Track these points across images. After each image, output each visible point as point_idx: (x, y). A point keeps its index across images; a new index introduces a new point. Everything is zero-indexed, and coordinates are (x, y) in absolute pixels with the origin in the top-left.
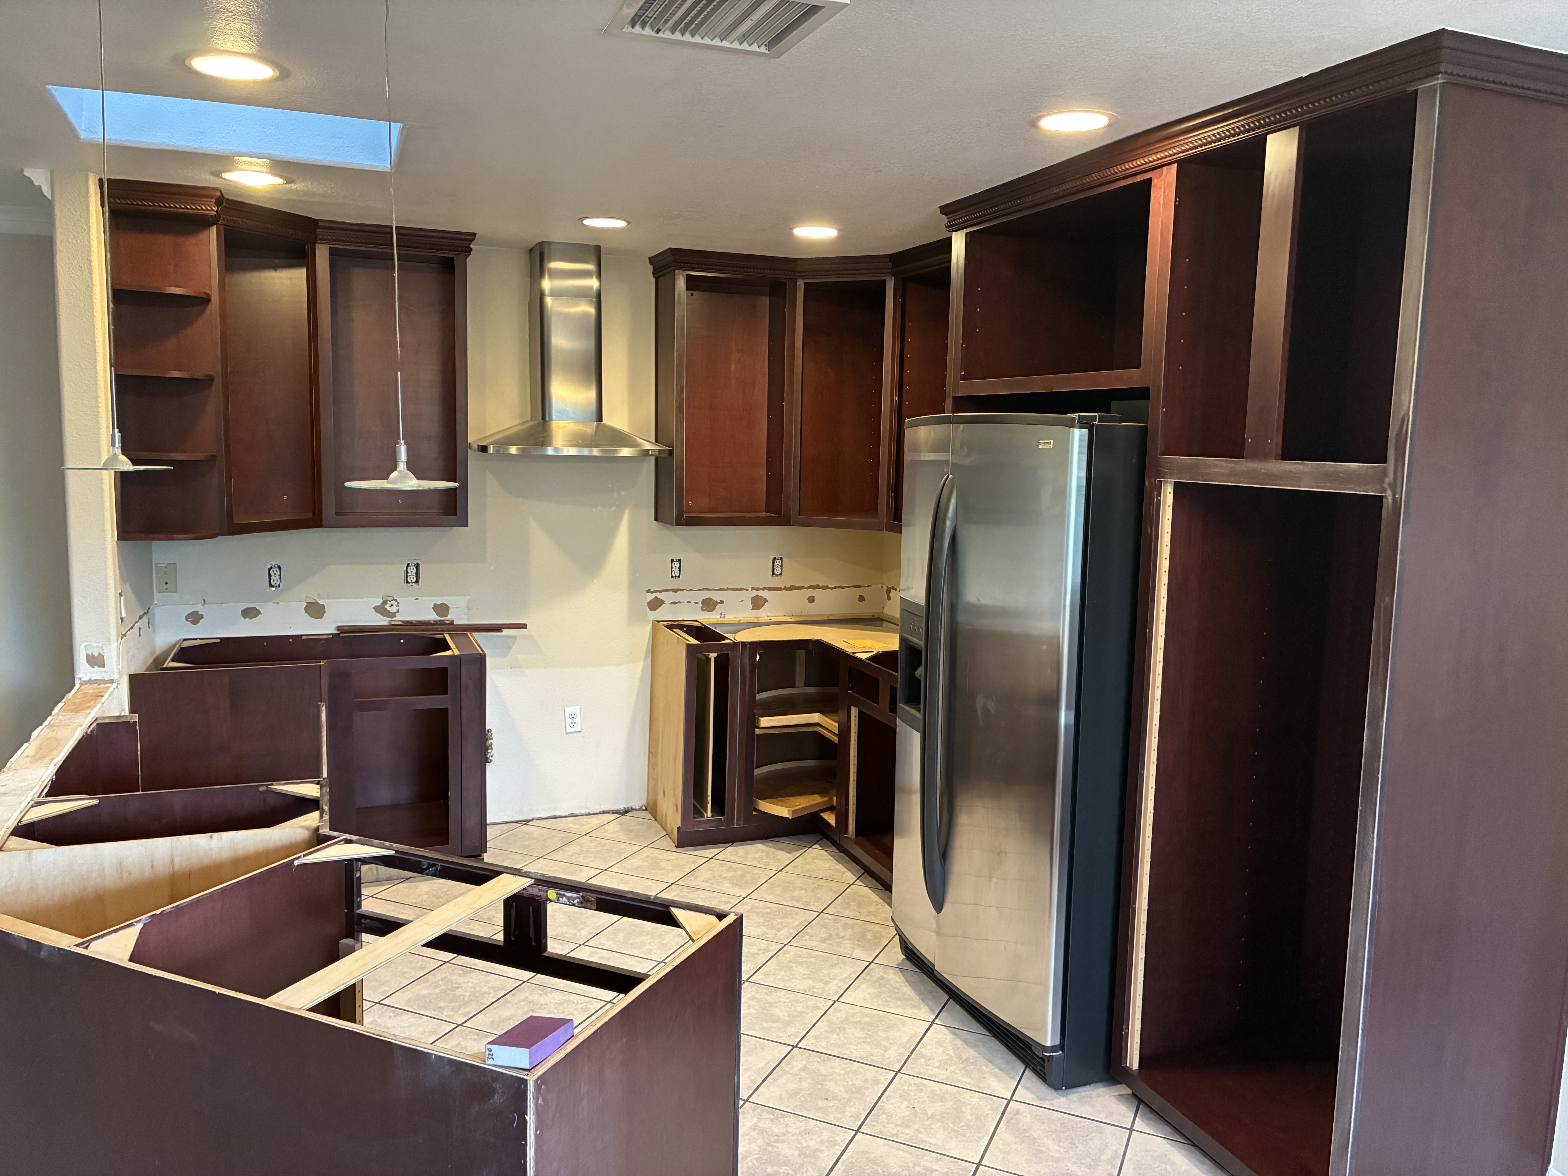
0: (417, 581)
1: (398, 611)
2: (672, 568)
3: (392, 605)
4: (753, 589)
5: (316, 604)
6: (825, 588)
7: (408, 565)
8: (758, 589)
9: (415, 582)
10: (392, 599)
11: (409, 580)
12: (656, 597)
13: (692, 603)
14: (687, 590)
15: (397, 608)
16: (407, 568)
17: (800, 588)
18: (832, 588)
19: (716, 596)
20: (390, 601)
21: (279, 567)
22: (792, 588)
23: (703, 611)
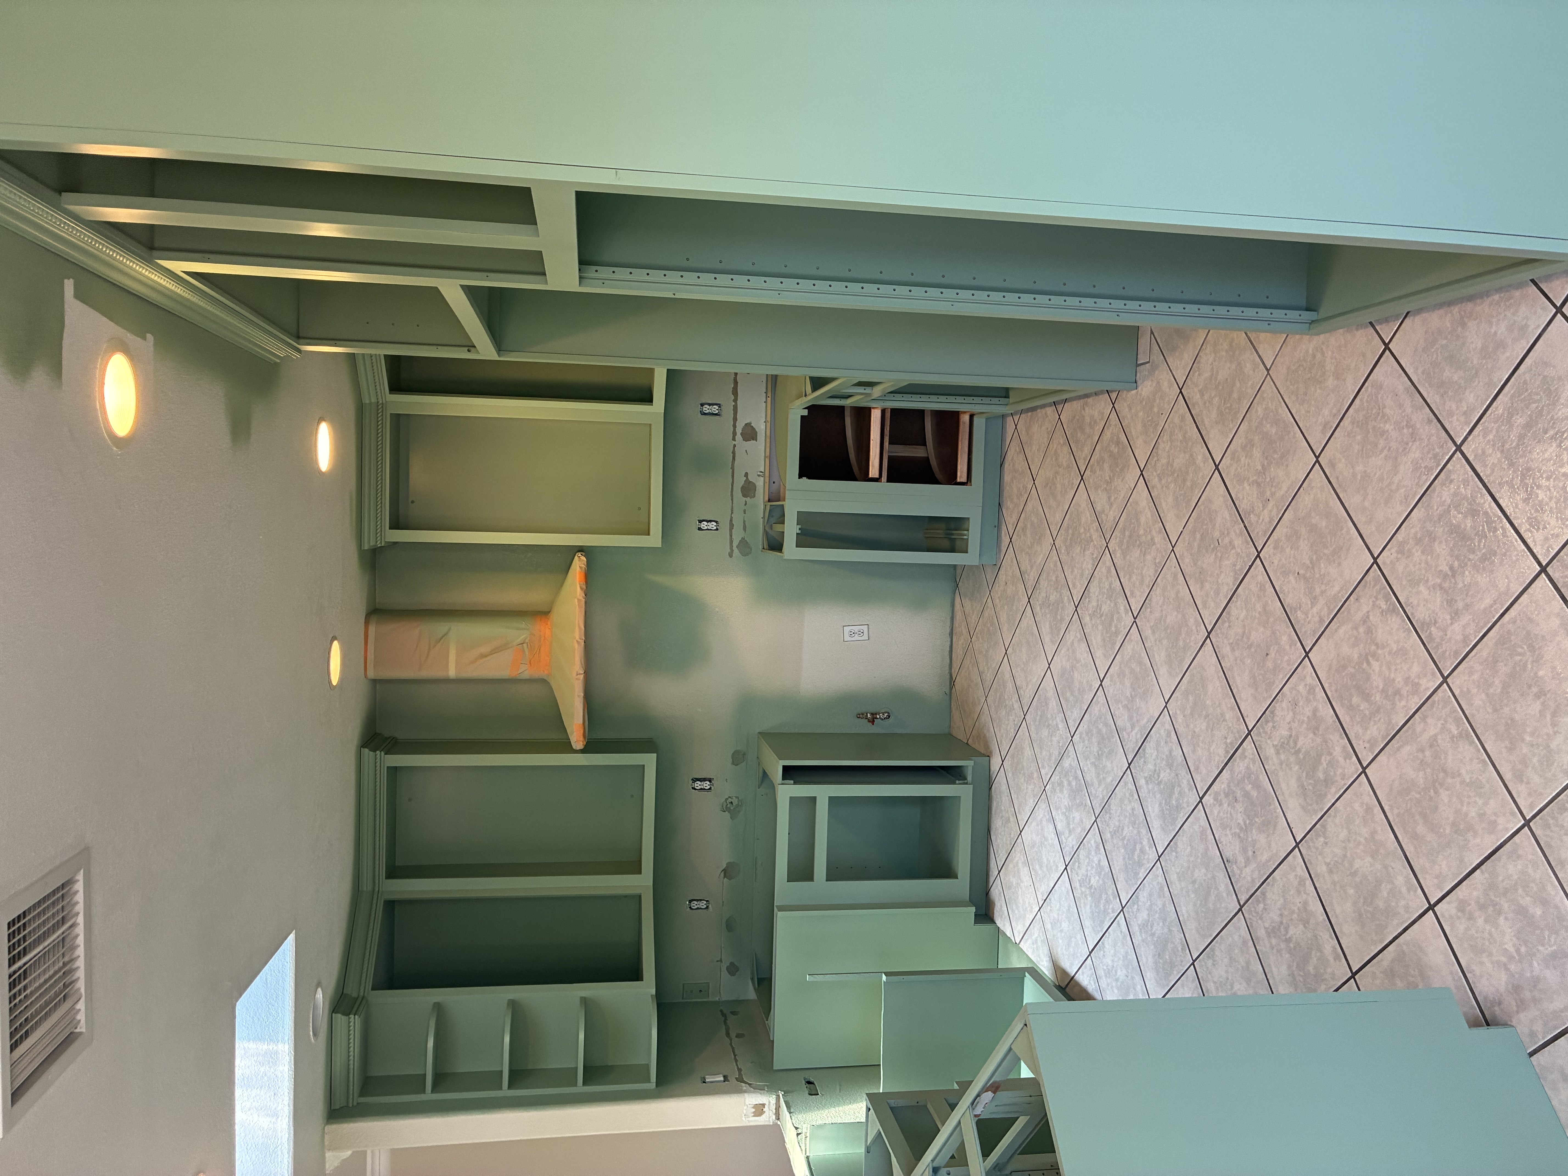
0: (710, 780)
4: (734, 439)
8: (734, 434)
11: (709, 787)
12: (737, 547)
13: (745, 507)
14: (732, 513)
16: (696, 789)
19: (740, 481)
21: (690, 901)
22: (735, 392)
23: (754, 496)
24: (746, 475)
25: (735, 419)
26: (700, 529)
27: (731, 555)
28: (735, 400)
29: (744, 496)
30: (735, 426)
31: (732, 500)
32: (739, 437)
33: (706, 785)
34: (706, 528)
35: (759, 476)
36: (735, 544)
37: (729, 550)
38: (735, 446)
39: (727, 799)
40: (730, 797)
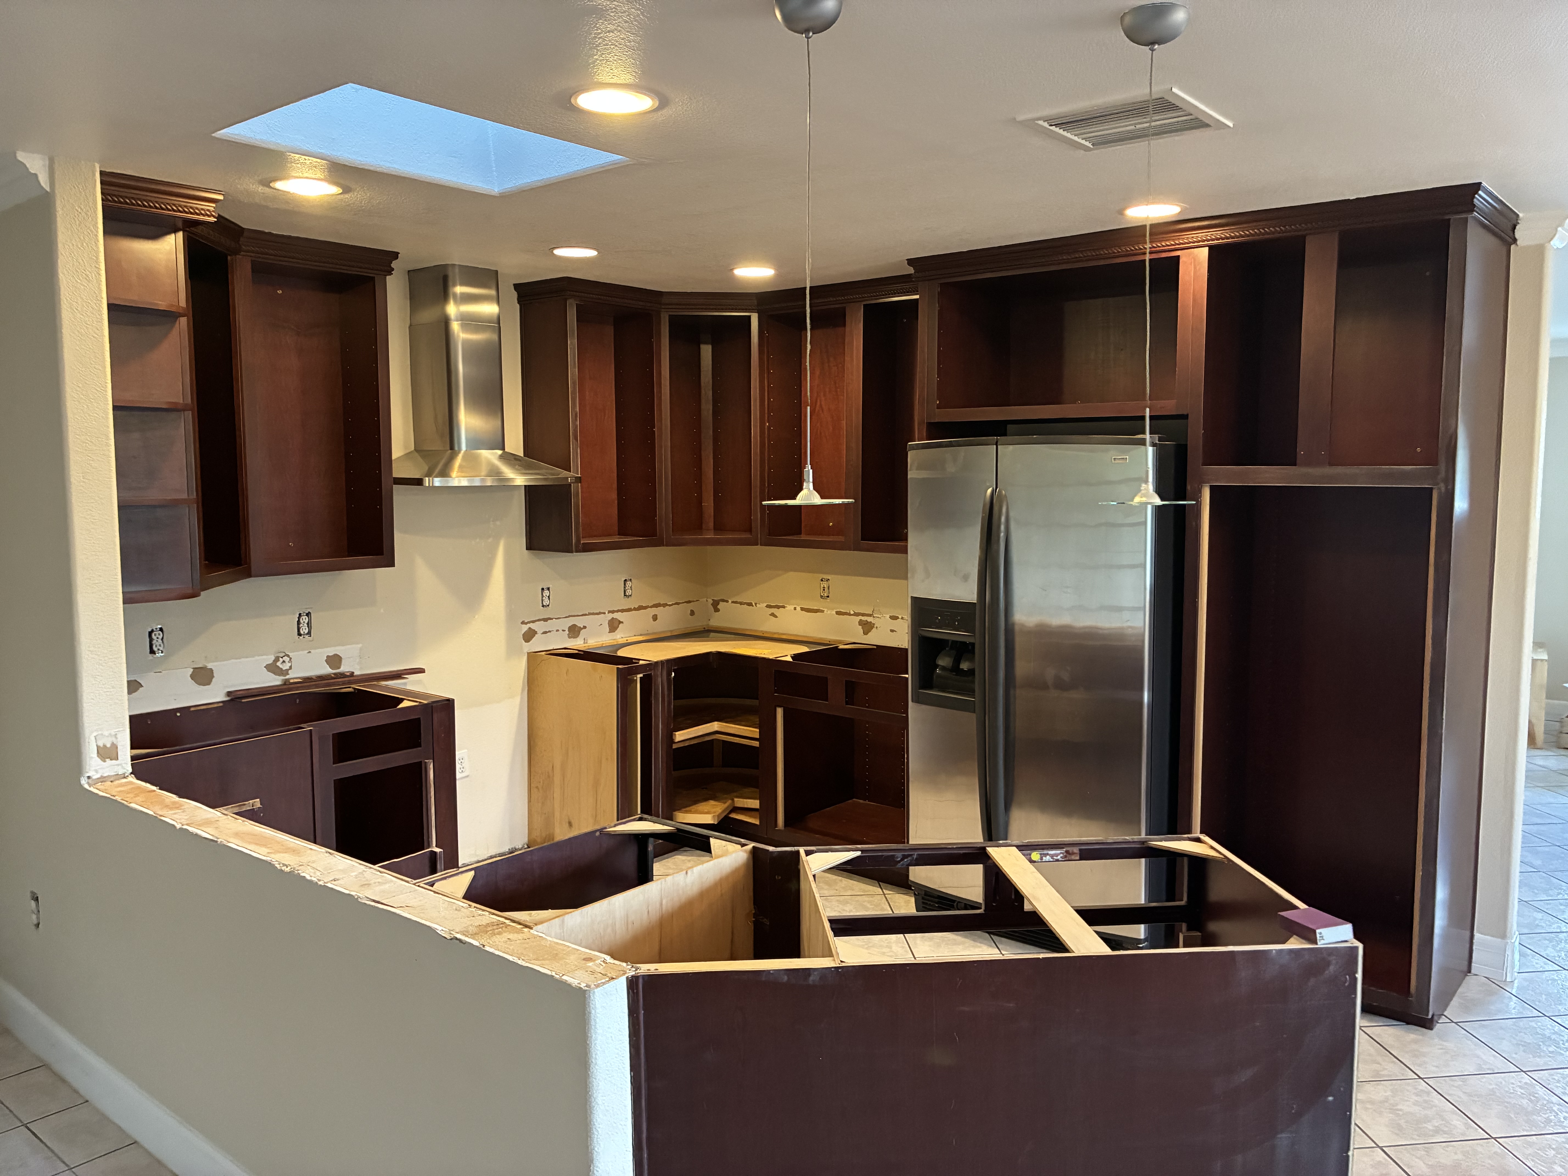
0: (309, 633)
1: (291, 667)
2: (542, 597)
3: (284, 662)
4: (609, 612)
5: (204, 668)
6: (665, 605)
7: (300, 614)
8: (613, 612)
9: (307, 634)
10: (284, 654)
11: (302, 632)
12: (530, 628)
13: (561, 631)
14: (556, 619)
15: (290, 664)
16: (299, 618)
17: (645, 608)
18: (670, 605)
19: (579, 622)
20: (282, 658)
21: (161, 629)
22: (641, 608)
23: (569, 637)
25: (623, 611)
26: (543, 589)
27: (523, 623)
28: (635, 609)
29: (569, 628)
30: (618, 611)
31: (566, 617)
32: (611, 616)
33: (304, 630)
34: (544, 595)
37: (527, 621)
38: (605, 613)
39: (288, 656)
40: (291, 659)
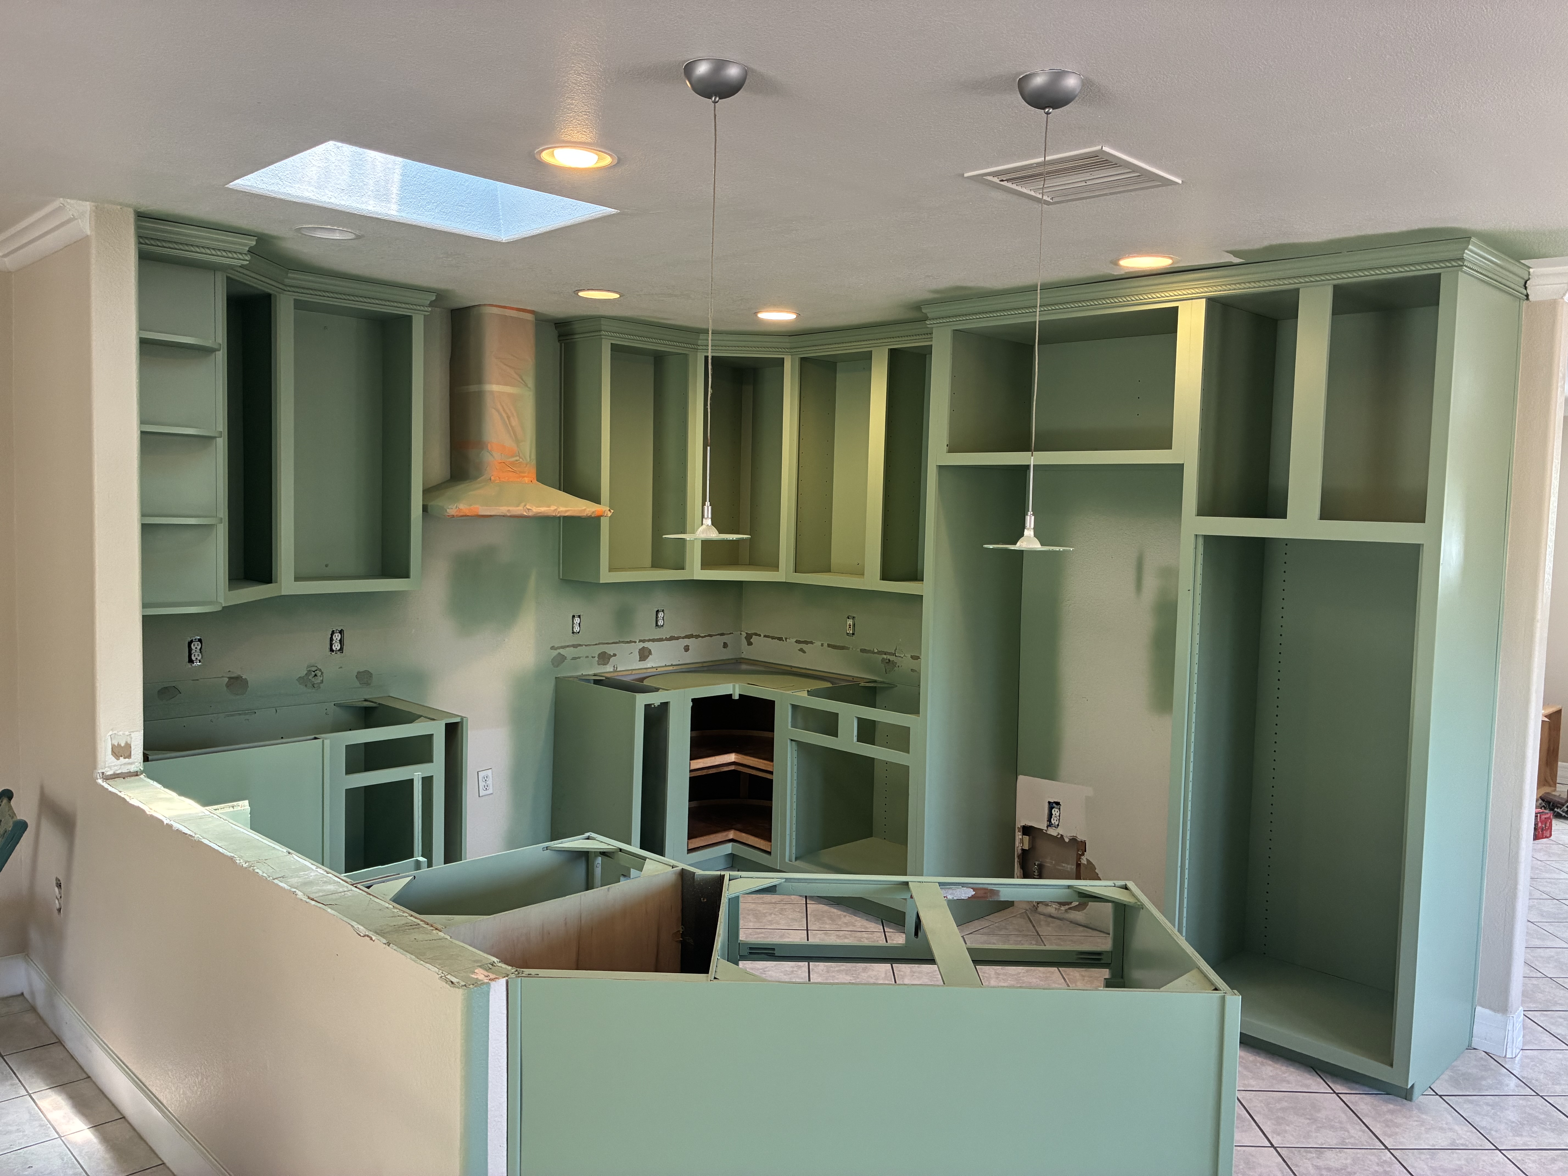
1: (322, 681)
2: (573, 625)
3: (316, 675)
4: (640, 641)
5: (238, 678)
6: (697, 637)
7: (333, 633)
8: (643, 641)
9: (339, 650)
10: (316, 668)
11: (334, 649)
12: (559, 653)
13: (590, 657)
14: (586, 645)
15: (322, 678)
17: (678, 638)
18: (702, 637)
19: (609, 649)
20: (314, 672)
21: (200, 640)
22: (672, 638)
23: (599, 665)
24: (615, 655)
25: (653, 640)
26: (574, 616)
27: (553, 648)
28: (667, 639)
29: (599, 655)
30: (649, 640)
31: (596, 644)
32: (642, 645)
33: (336, 646)
34: (575, 622)
35: (614, 667)
36: (562, 651)
37: (556, 646)
38: (635, 642)
39: (320, 670)
40: (322, 673)
